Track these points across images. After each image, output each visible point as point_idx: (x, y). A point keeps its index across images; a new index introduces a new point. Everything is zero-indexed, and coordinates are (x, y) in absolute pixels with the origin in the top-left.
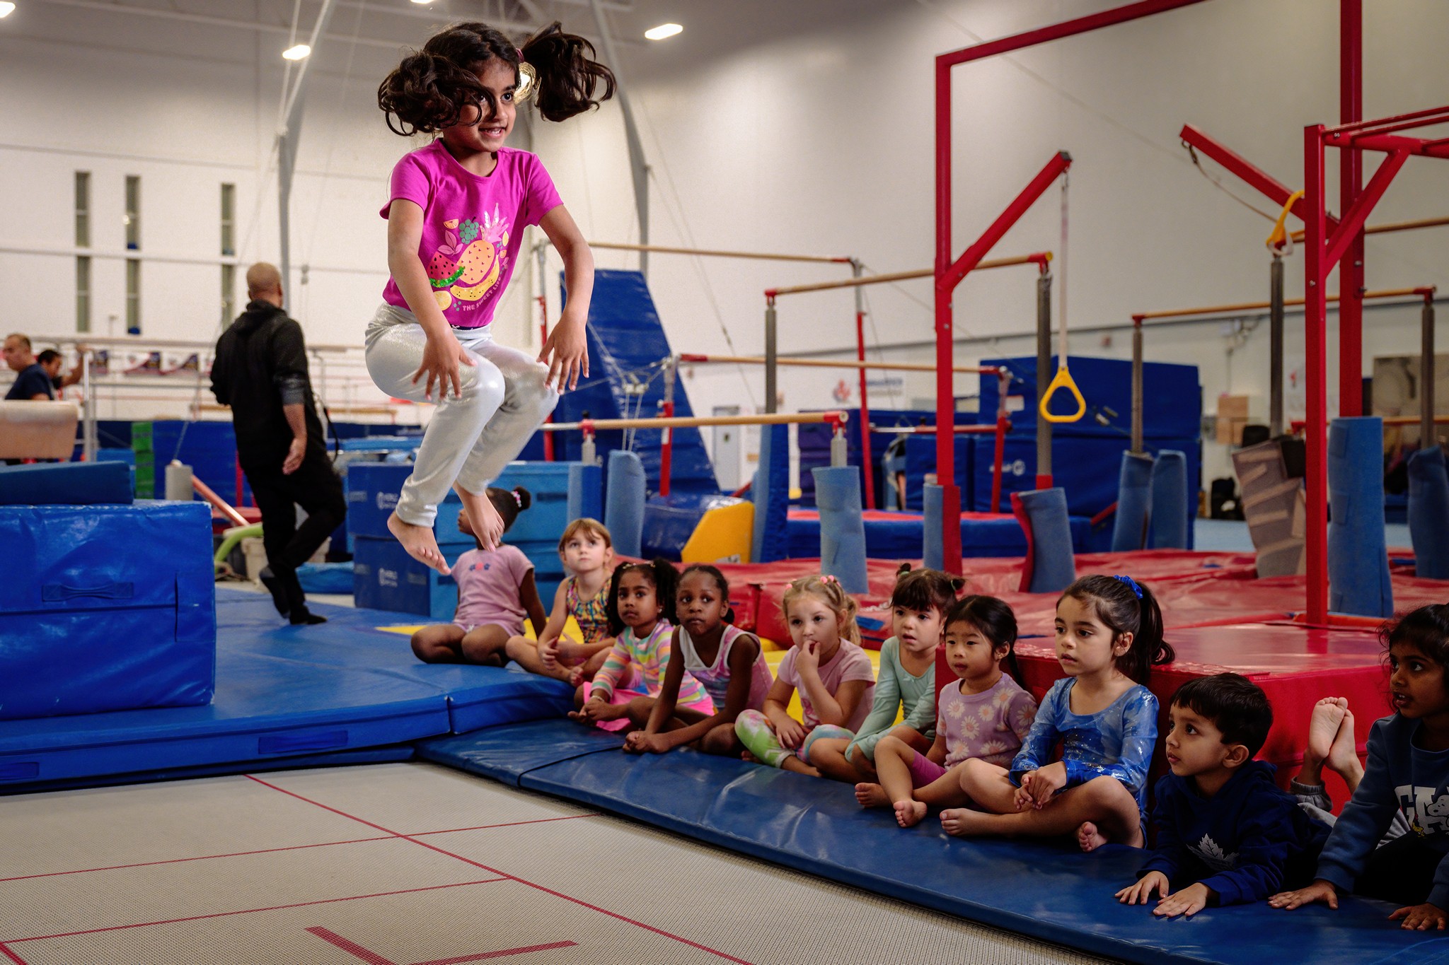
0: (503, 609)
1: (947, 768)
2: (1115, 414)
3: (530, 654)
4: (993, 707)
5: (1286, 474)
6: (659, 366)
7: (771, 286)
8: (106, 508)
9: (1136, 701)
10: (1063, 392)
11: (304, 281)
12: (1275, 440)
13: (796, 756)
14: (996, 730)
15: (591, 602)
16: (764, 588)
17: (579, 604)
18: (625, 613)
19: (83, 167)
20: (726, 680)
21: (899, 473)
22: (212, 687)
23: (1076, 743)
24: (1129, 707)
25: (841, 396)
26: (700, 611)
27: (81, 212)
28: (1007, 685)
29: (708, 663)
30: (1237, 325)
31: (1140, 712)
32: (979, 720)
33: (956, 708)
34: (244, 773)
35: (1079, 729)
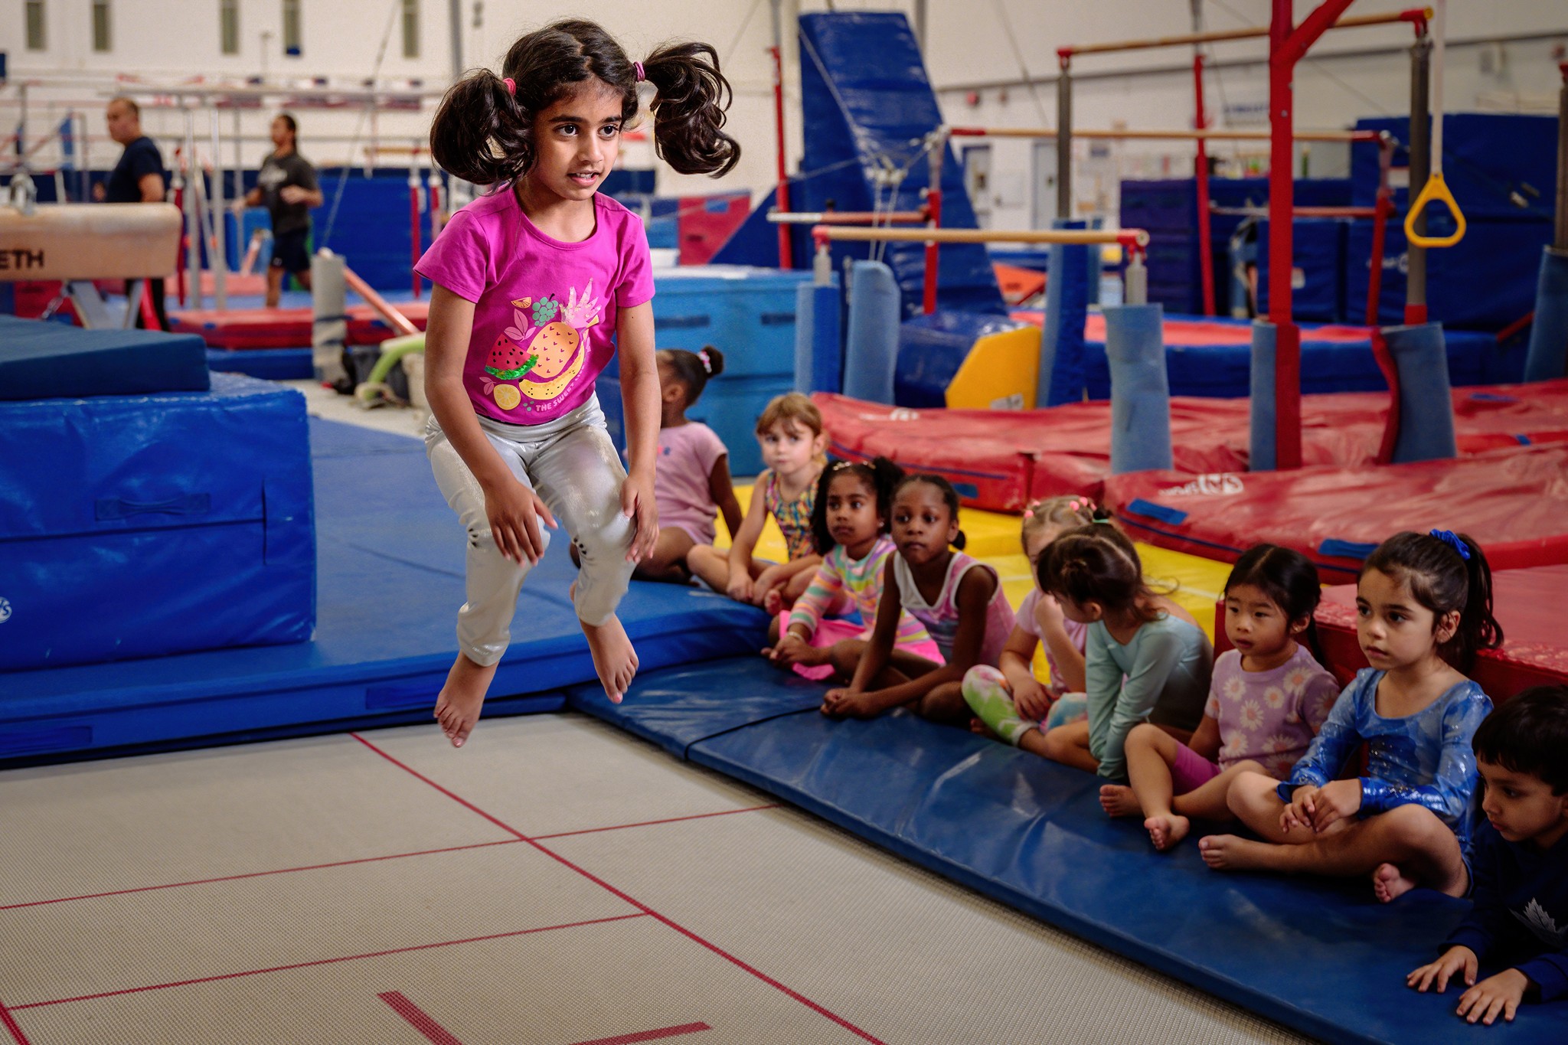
0: (686, 506)
1: (1222, 766)
2: (1535, 192)
3: (717, 568)
4: (1284, 691)
6: (920, 147)
7: (1065, 43)
8: (175, 399)
9: (1462, 703)
11: (478, 23)
13: (1038, 729)
14: (1286, 722)
15: (796, 503)
16: (1039, 458)
17: (781, 505)
18: (837, 529)
20: (955, 623)
21: (1249, 266)
22: (313, 619)
23: (1383, 753)
24: (1453, 709)
26: (920, 533)
28: (1303, 664)
29: (931, 602)
31: (1465, 718)
32: (1263, 706)
33: (1236, 687)
34: (350, 731)
35: (1387, 737)
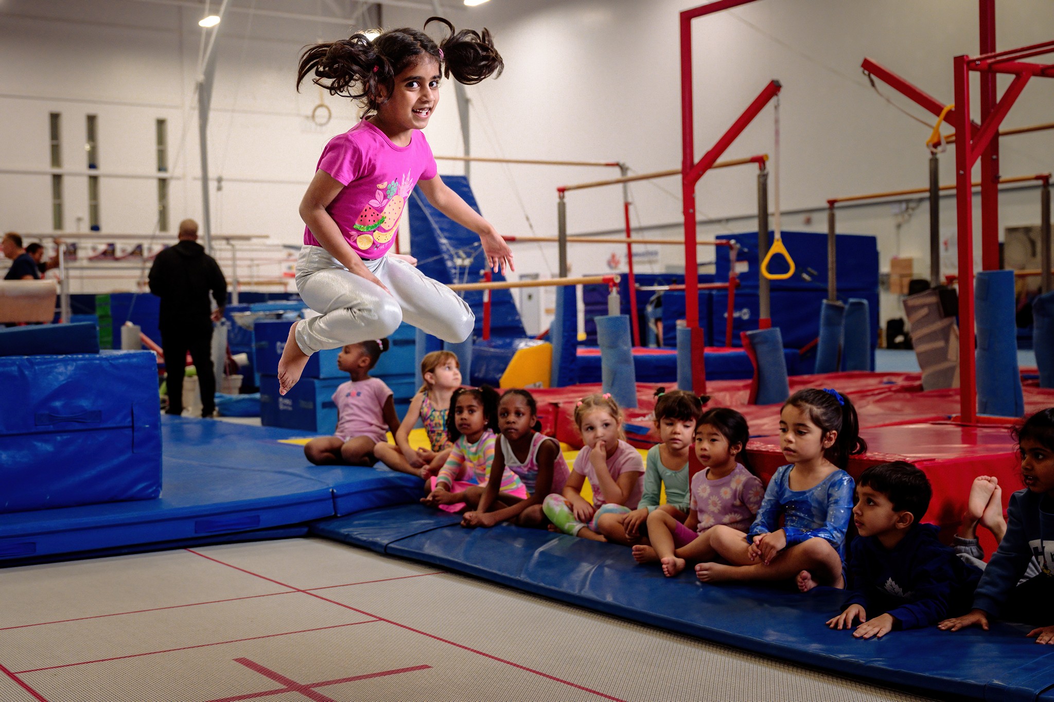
0: (370, 424)
1: (699, 533)
2: (815, 273)
3: (392, 457)
4: (731, 488)
5: (942, 314)
7: (562, 185)
8: (80, 356)
9: (838, 480)
10: (778, 257)
11: (219, 189)
12: (935, 289)
13: (588, 527)
14: (733, 506)
16: (561, 405)
18: (461, 425)
19: (55, 109)
20: (535, 473)
21: (657, 320)
22: (160, 486)
23: (793, 512)
24: (833, 485)
25: (613, 265)
26: (514, 422)
27: (55, 142)
28: (741, 473)
29: (522, 461)
30: (904, 206)
31: (841, 489)
32: (720, 498)
33: (704, 490)
34: (185, 547)
35: (795, 502)
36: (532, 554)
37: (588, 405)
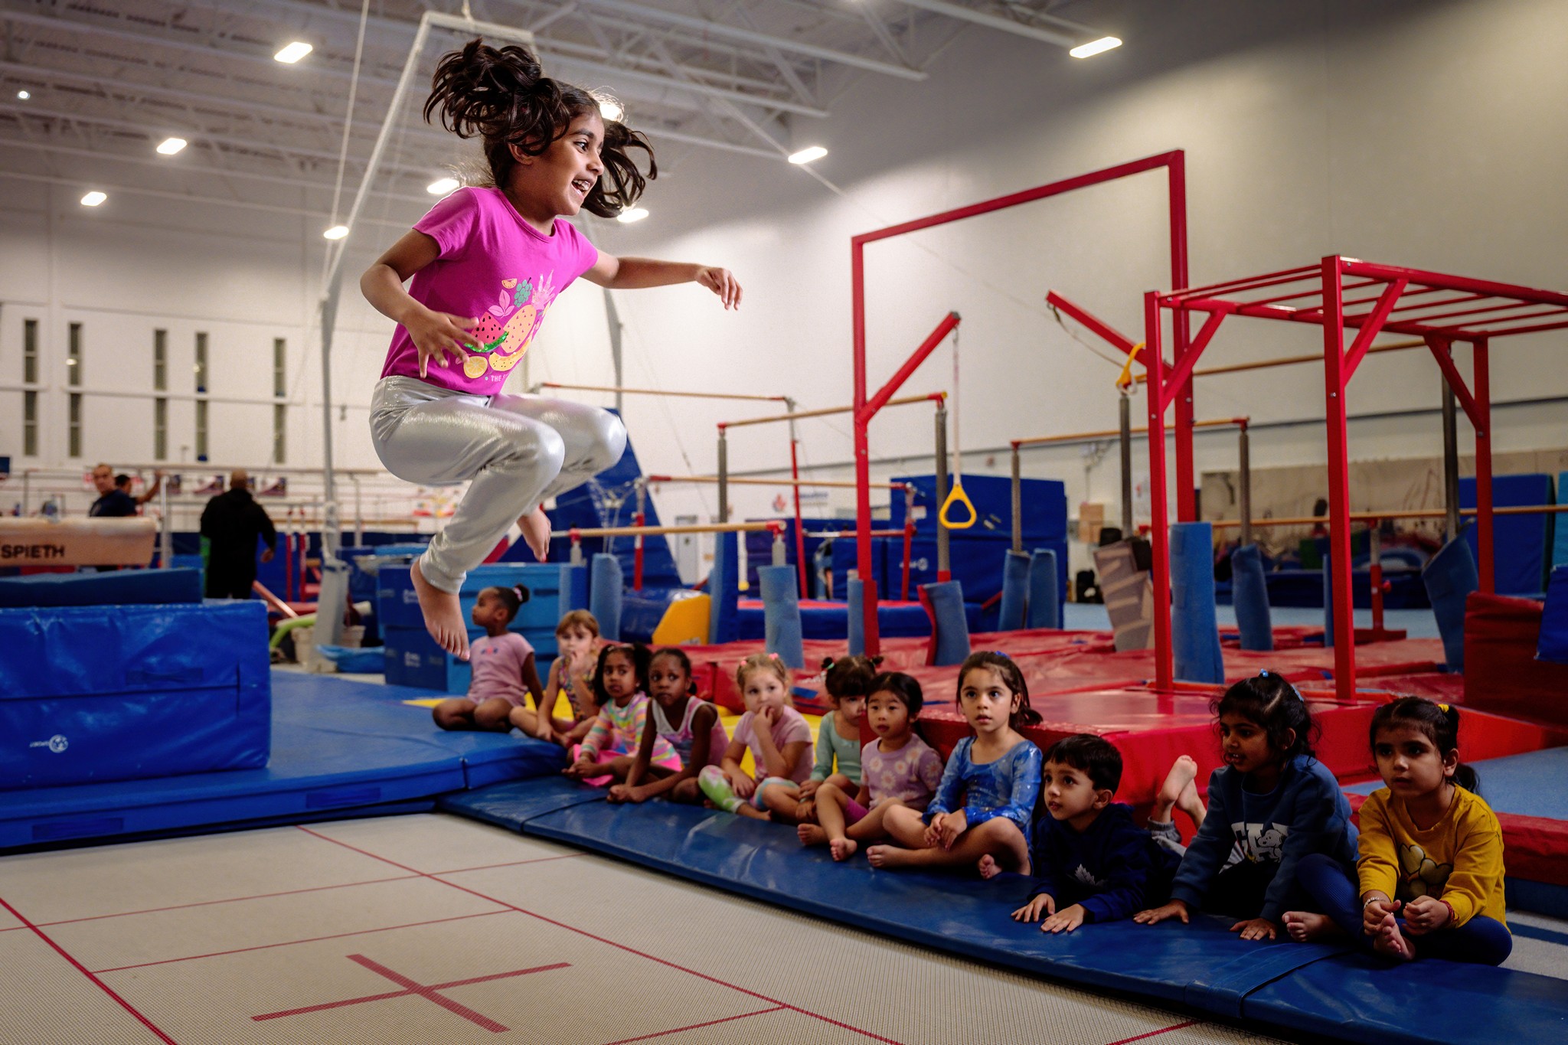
0: (507, 685)
1: (870, 810)
2: (999, 521)
3: (530, 722)
4: (907, 763)
5: (1136, 568)
6: (632, 485)
7: (723, 420)
8: (180, 606)
9: (1024, 753)
10: (958, 505)
11: (343, 418)
12: (1127, 540)
13: (749, 803)
14: (909, 782)
16: (720, 665)
18: (611, 687)
19: (161, 326)
20: (691, 741)
21: (827, 570)
22: (268, 753)
23: (976, 787)
24: (1018, 758)
25: (779, 507)
26: (668, 686)
27: (160, 362)
28: (917, 745)
29: (676, 728)
30: (1093, 447)
31: (1026, 763)
32: (895, 774)
33: (876, 764)
34: (294, 824)
35: (979, 777)
36: (686, 835)
37: (753, 665)
